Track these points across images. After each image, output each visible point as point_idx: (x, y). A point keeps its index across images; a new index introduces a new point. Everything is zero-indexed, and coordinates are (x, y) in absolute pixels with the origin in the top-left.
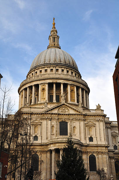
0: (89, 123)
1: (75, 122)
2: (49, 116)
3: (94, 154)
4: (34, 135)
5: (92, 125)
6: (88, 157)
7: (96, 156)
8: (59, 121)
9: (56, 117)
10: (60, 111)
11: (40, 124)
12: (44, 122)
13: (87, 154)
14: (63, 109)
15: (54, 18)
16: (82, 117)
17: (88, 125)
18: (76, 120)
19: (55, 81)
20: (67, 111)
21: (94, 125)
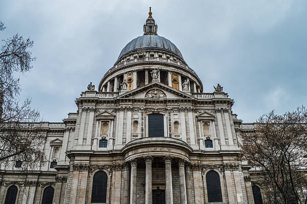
0: (203, 115)
1: (176, 114)
2: (129, 105)
3: (215, 170)
4: (100, 138)
5: (210, 118)
6: (205, 176)
7: (219, 174)
8: (148, 113)
9: (142, 106)
10: (150, 96)
11: (113, 118)
12: (120, 115)
13: (202, 170)
14: (156, 92)
15: (150, 8)
16: (189, 106)
17: (202, 118)
18: (179, 110)
19: (147, 67)
20: (162, 96)
21: (213, 118)
